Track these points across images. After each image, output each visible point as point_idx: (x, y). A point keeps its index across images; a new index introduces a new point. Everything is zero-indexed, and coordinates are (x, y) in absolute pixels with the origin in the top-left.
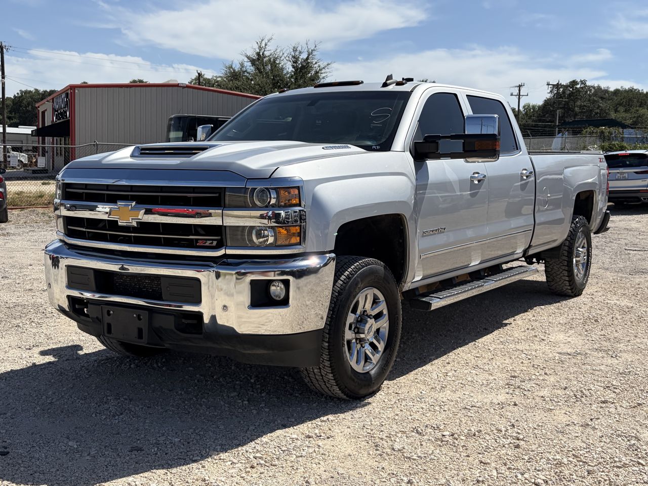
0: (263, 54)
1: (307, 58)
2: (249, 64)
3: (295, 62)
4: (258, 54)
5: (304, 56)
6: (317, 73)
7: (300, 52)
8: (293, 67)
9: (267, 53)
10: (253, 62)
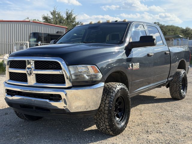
0: (55, 11)
1: (71, 13)
2: (51, 14)
3: (67, 14)
4: (54, 11)
5: (70, 12)
6: (74, 17)
7: (69, 10)
8: (66, 15)
9: (57, 11)
10: (52, 14)
